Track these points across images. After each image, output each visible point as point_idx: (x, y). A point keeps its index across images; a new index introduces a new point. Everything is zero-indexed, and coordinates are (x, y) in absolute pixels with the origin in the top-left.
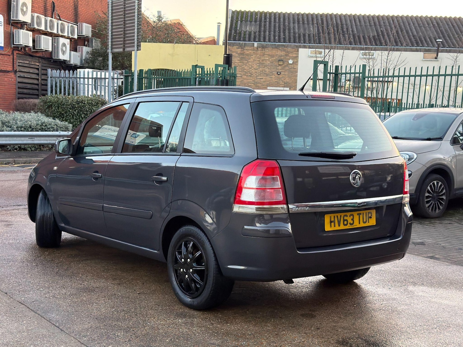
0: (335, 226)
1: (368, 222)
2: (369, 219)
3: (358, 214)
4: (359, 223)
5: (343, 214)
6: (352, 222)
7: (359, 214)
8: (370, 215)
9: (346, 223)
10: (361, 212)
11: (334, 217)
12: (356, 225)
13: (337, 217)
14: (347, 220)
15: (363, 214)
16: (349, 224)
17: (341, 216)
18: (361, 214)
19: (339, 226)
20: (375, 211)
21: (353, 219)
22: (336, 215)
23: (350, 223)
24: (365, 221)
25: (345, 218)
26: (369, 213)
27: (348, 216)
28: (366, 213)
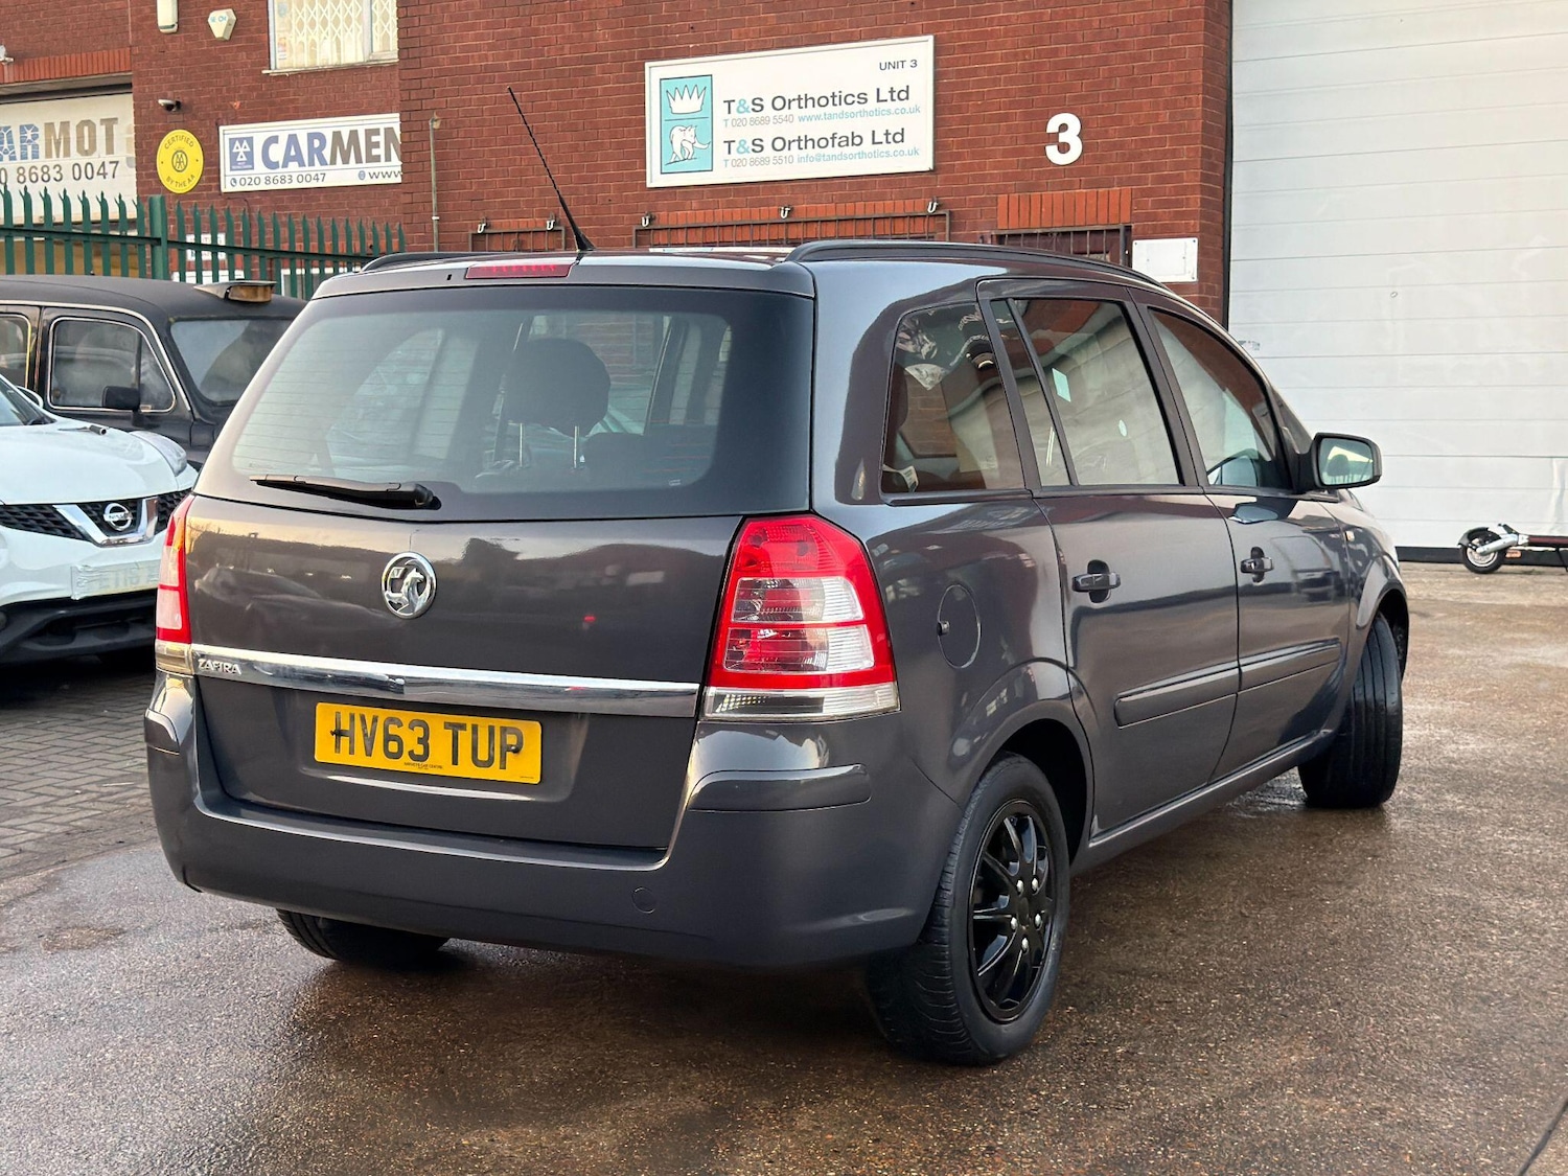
0: (352, 752)
1: (503, 766)
2: (509, 754)
3: (448, 725)
4: (455, 762)
5: (383, 714)
6: (419, 750)
7: (456, 728)
8: (512, 740)
9: (393, 747)
10: (469, 720)
11: (352, 717)
12: (440, 767)
13: (363, 719)
14: (397, 739)
15: (475, 729)
16: (405, 757)
17: (375, 720)
18: (463, 727)
19: (369, 754)
20: (536, 726)
21: (424, 741)
22: (358, 710)
23: (411, 753)
24: (483, 755)
25: (393, 729)
26: (504, 730)
27: (406, 725)
28: (491, 731)
